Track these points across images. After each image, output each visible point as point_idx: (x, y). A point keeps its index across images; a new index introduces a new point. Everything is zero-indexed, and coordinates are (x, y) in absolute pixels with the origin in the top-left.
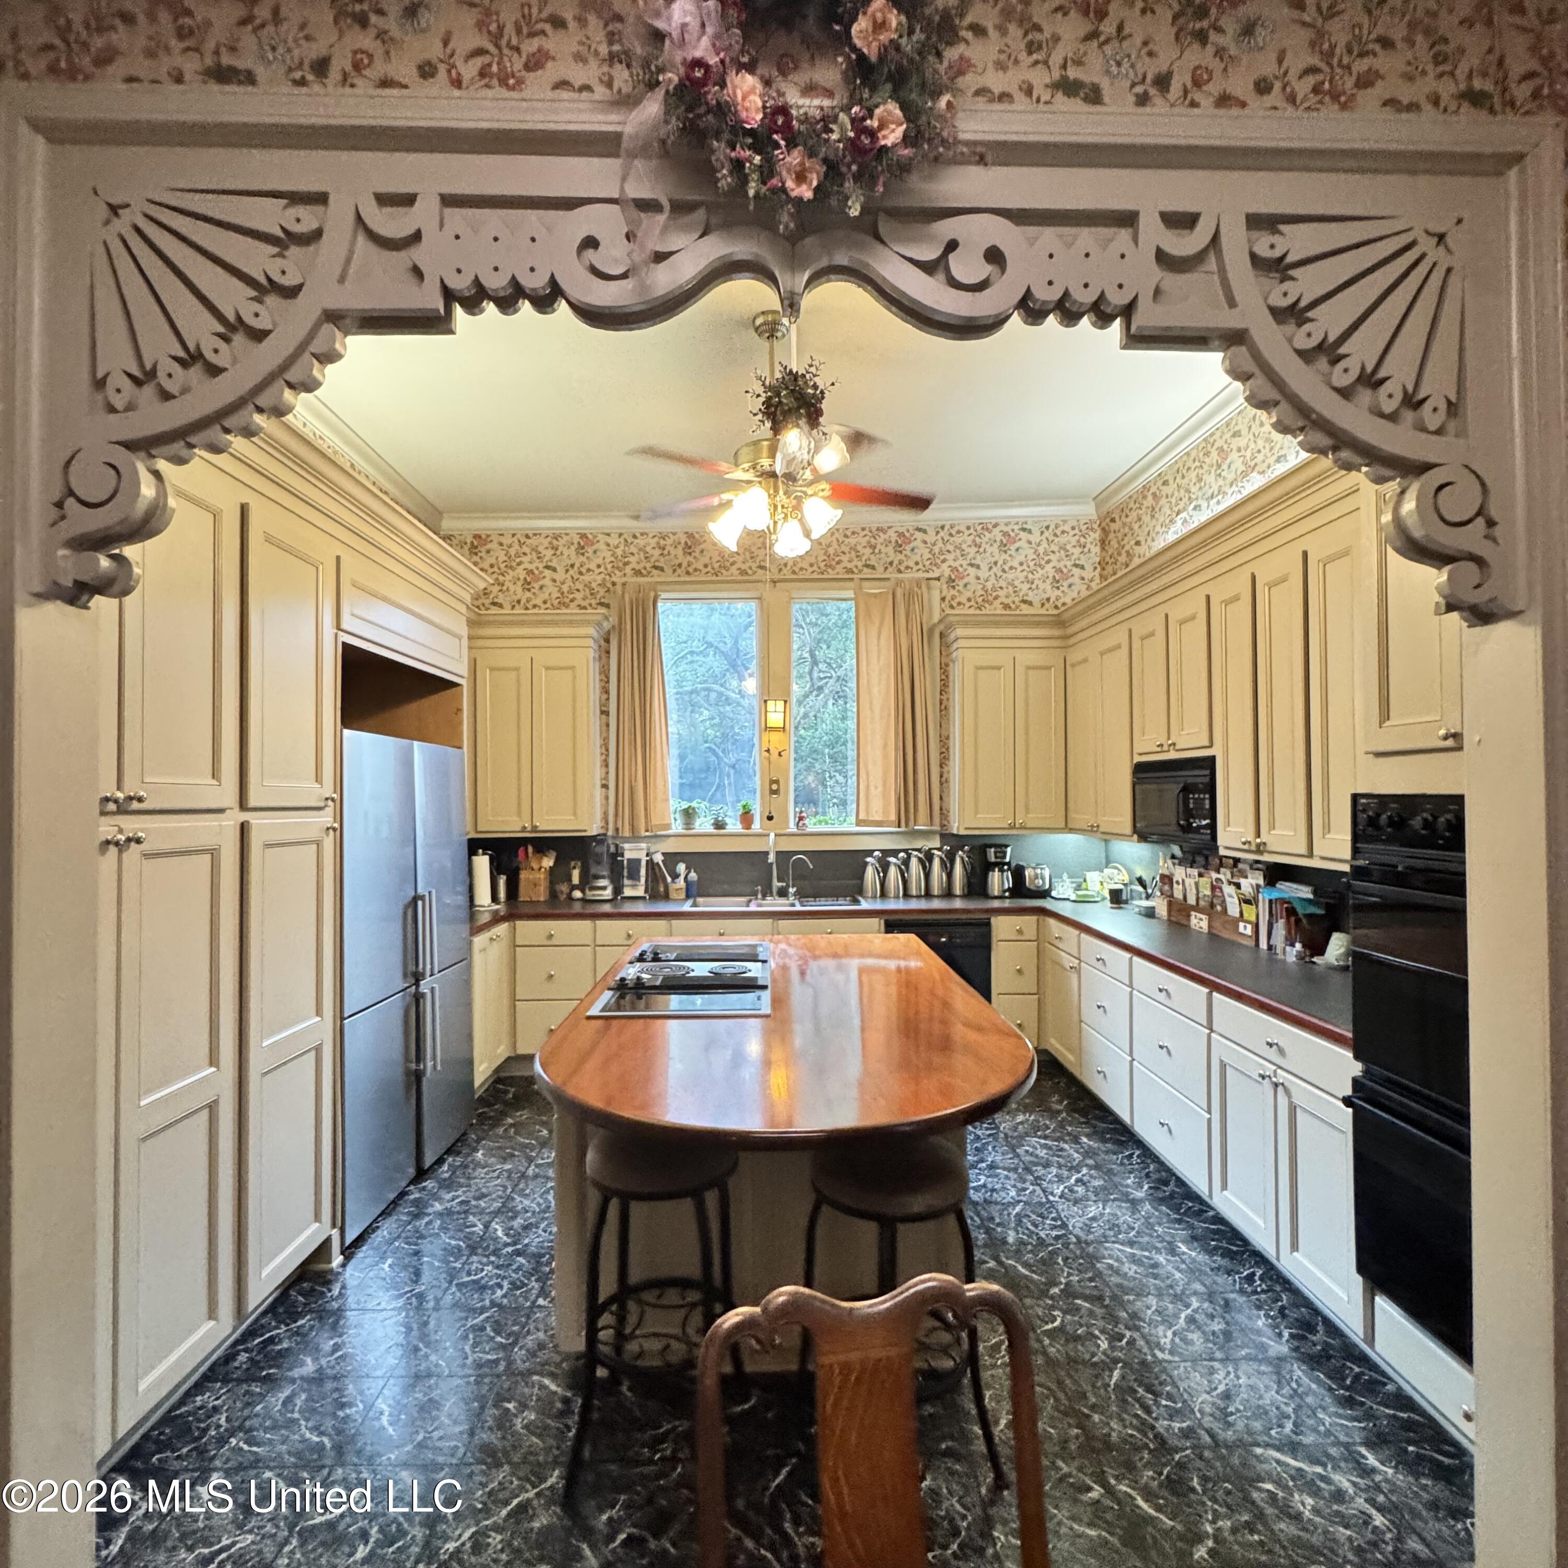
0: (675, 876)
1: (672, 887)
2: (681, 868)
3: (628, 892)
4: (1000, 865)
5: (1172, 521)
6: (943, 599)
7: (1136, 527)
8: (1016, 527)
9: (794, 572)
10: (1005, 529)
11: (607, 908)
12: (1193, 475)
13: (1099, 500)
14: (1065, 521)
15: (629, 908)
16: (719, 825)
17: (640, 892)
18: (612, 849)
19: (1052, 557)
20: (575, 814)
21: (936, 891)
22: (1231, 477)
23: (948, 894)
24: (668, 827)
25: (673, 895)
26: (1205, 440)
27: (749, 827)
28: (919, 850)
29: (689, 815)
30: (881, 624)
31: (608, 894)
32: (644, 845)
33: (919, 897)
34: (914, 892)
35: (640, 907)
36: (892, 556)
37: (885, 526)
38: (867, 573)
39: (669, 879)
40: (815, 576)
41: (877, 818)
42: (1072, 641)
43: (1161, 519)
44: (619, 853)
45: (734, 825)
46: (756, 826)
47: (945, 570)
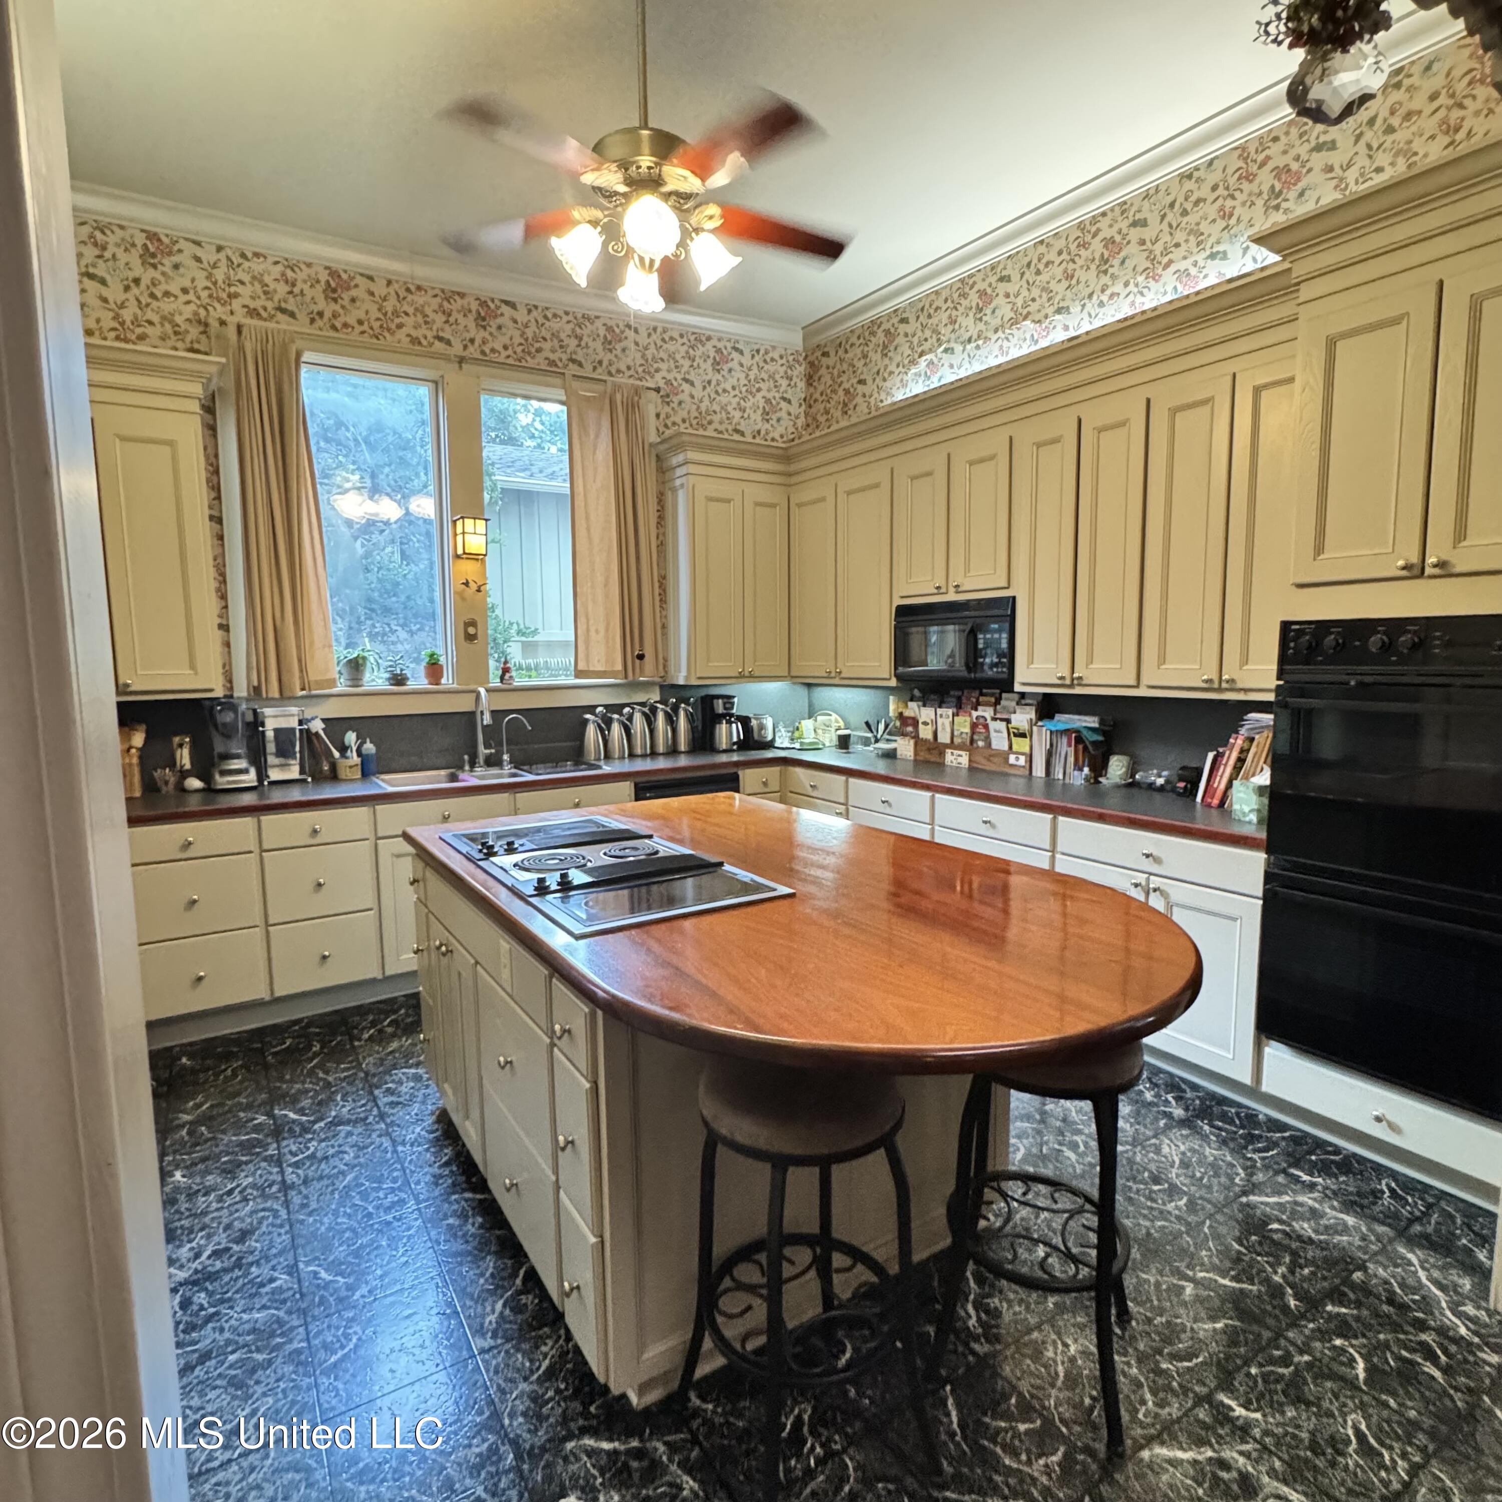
0: (343, 749)
1: (343, 764)
2: (351, 738)
3: (275, 775)
4: (728, 717)
5: (913, 362)
6: (658, 416)
7: (859, 364)
8: (729, 345)
9: (483, 353)
10: (720, 345)
11: (248, 799)
12: (944, 317)
13: (810, 331)
14: (774, 348)
15: (277, 796)
16: (399, 680)
17: (294, 773)
18: (250, 718)
19: (762, 385)
20: (192, 667)
21: (661, 749)
22: (996, 322)
23: (673, 751)
24: (332, 683)
25: (343, 773)
26: (962, 281)
27: (438, 683)
28: (643, 704)
29: (356, 666)
30: (597, 436)
31: (250, 778)
32: (294, 710)
33: (644, 756)
34: (639, 751)
35: (296, 795)
36: (601, 354)
37: (592, 314)
38: (573, 369)
39: (337, 754)
40: (510, 361)
41: (599, 668)
42: (794, 479)
43: (898, 358)
44: (257, 723)
45: (418, 680)
46: (447, 681)
47: (658, 380)
